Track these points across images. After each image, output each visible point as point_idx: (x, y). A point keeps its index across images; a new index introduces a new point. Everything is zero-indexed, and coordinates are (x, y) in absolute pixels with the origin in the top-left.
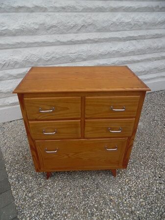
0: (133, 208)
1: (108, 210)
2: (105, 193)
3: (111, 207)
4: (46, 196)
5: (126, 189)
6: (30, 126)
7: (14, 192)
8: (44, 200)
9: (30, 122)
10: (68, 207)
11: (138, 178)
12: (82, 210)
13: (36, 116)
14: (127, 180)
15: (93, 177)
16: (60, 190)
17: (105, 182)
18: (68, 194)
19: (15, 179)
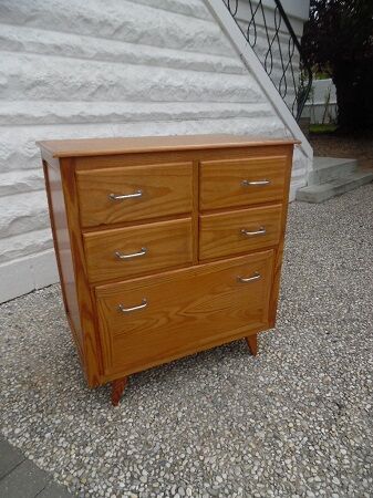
0: (317, 391)
1: (276, 411)
2: (254, 387)
3: (278, 404)
4: (132, 437)
5: (287, 368)
6: (88, 245)
7: (41, 460)
8: (132, 446)
9: (86, 235)
10: (195, 438)
11: (294, 345)
12: (227, 432)
13: (101, 217)
14: (279, 355)
15: (215, 369)
16: (158, 415)
17: (243, 370)
18: (180, 415)
19: (27, 435)
